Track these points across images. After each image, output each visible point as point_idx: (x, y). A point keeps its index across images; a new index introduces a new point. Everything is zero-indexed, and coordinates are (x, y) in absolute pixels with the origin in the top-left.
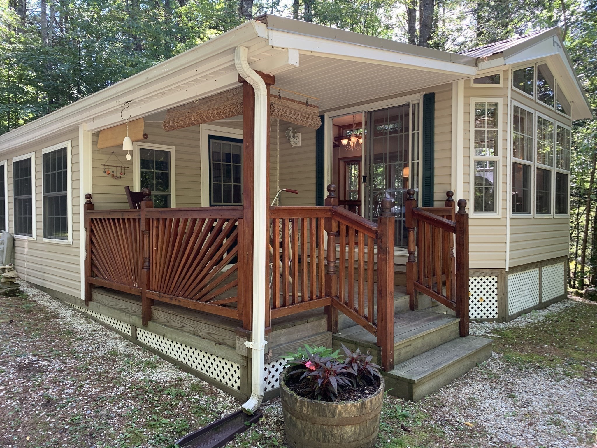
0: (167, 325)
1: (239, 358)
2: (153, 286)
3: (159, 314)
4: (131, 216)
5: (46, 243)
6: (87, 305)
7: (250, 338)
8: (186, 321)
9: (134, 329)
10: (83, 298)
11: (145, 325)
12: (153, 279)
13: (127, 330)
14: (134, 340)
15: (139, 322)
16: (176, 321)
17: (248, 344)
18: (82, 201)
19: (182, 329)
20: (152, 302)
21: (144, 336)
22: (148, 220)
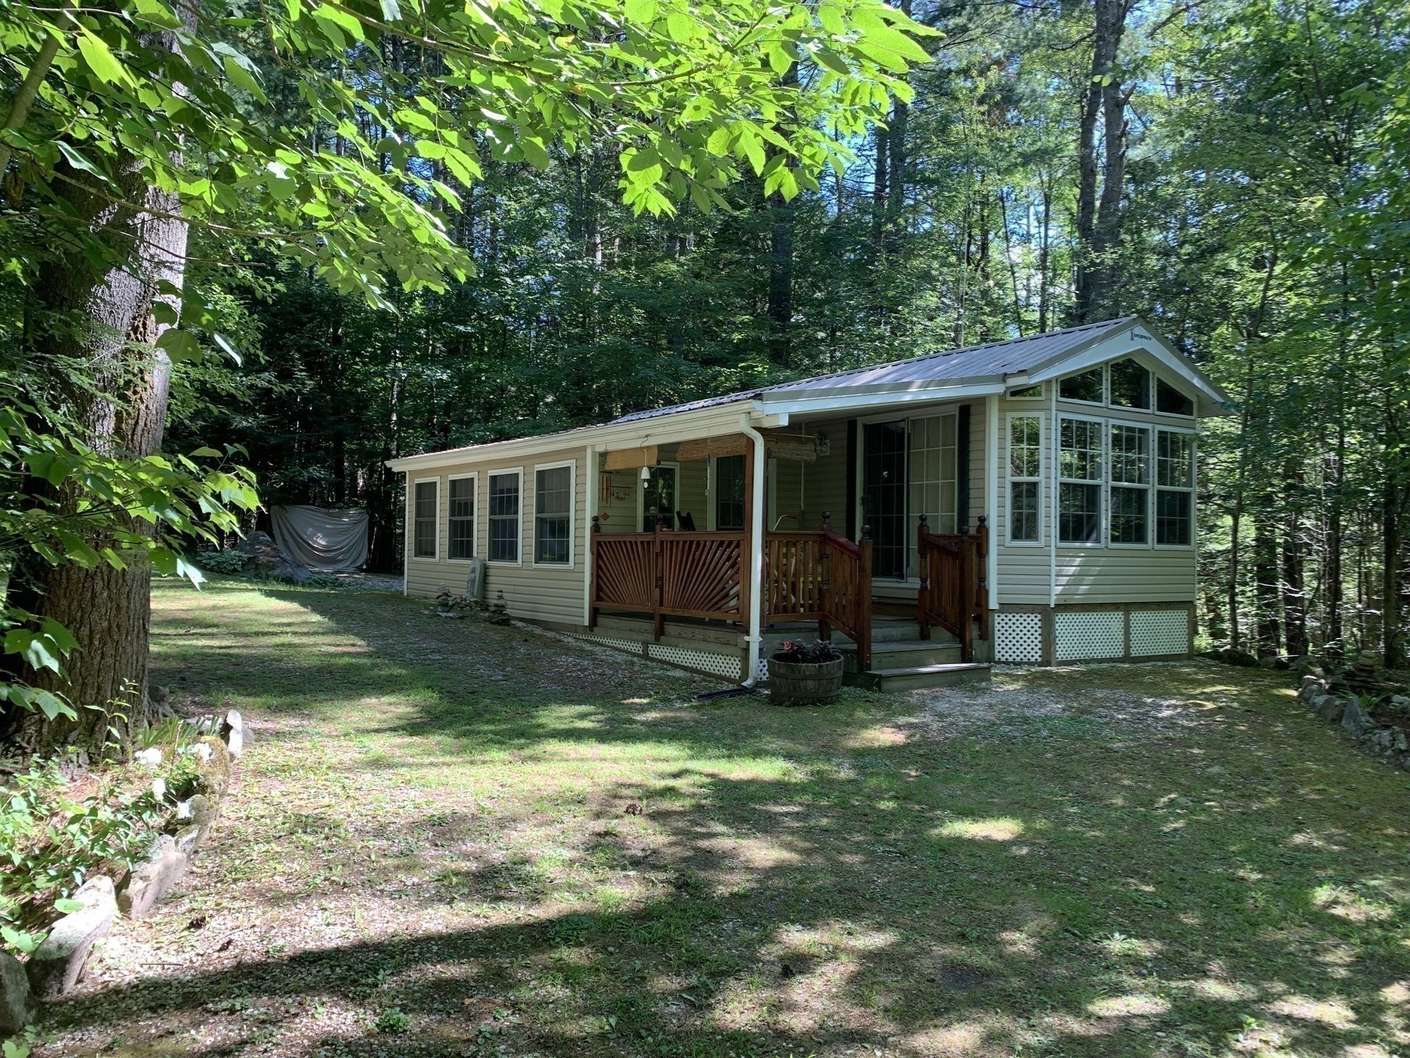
0: (679, 636)
1: (740, 652)
2: (665, 603)
3: (671, 628)
4: (645, 539)
5: (536, 569)
6: (592, 630)
7: (748, 633)
8: (697, 631)
9: (646, 644)
10: (587, 623)
11: (657, 641)
12: (666, 596)
13: (637, 648)
14: (645, 656)
15: (651, 638)
16: (687, 631)
17: (746, 638)
18: (588, 524)
19: (693, 638)
20: (664, 618)
21: (656, 651)
22: (662, 543)
